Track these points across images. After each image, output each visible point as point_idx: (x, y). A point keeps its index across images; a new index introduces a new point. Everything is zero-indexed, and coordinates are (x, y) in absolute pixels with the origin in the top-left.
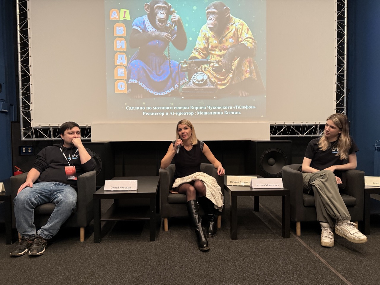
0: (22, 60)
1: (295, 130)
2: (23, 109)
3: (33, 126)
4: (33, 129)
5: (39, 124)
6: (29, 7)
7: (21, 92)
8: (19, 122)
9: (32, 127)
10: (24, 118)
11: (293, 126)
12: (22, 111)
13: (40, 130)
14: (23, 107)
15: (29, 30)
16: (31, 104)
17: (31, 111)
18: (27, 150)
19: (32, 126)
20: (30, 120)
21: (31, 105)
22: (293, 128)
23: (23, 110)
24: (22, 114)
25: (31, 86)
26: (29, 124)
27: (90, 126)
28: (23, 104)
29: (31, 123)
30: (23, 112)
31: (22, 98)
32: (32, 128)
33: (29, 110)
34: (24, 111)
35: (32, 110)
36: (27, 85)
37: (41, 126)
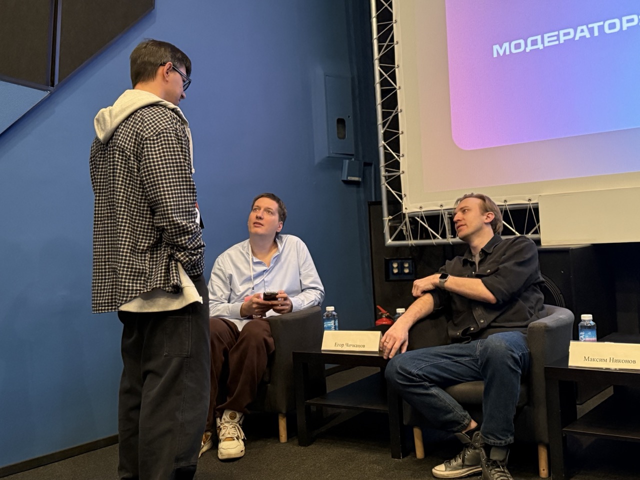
0: (381, 55)
2: (386, 171)
3: (408, 211)
4: (407, 219)
7: (381, 131)
8: (380, 203)
10: (388, 192)
12: (385, 177)
13: (422, 219)
14: (386, 166)
16: (401, 158)
17: (402, 176)
18: (401, 267)
19: (404, 211)
21: (401, 160)
23: (387, 174)
24: (384, 184)
27: (538, 203)
28: (386, 161)
29: (403, 204)
30: (386, 180)
31: (385, 148)
34: (390, 177)
35: (403, 172)
37: (423, 210)
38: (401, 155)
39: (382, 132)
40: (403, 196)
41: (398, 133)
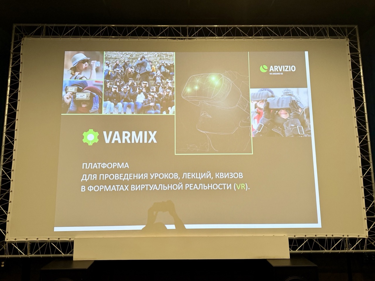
0: (4, 163)
1: (319, 244)
5: (15, 238)
6: (18, 108)
11: (316, 240)
13: (15, 244)
15: (15, 131)
21: (8, 215)
22: (316, 241)
25: (10, 193)
26: (4, 237)
32: (6, 242)
33: (5, 221)
35: (8, 221)
36: (7, 193)
38: (8, 212)
40: (6, 233)
41: (8, 202)
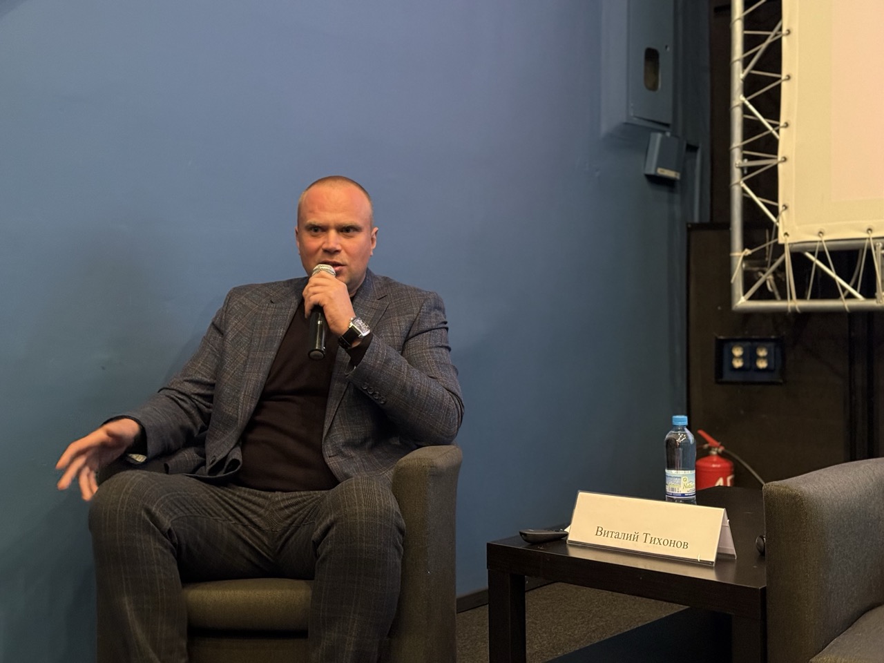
2: (744, 157)
3: (790, 240)
4: (787, 256)
5: (818, 228)
7: (739, 75)
8: (727, 225)
9: (783, 246)
10: (747, 202)
12: (742, 169)
14: (745, 148)
16: (782, 131)
17: (780, 167)
18: (750, 357)
19: (781, 239)
20: (777, 208)
21: (783, 137)
23: (746, 163)
24: (738, 184)
25: (784, 40)
26: (772, 229)
28: (745, 137)
29: (780, 225)
30: (744, 175)
31: (745, 110)
32: (779, 249)
33: (772, 163)
34: (751, 169)
35: (785, 159)
36: (769, 41)
37: (825, 238)
38: (782, 123)
39: (742, 76)
40: (781, 208)
41: (780, 79)
